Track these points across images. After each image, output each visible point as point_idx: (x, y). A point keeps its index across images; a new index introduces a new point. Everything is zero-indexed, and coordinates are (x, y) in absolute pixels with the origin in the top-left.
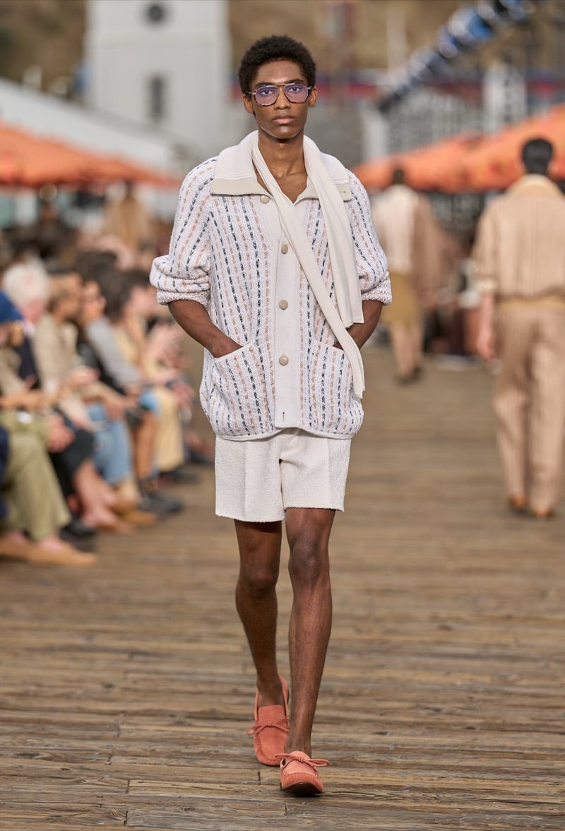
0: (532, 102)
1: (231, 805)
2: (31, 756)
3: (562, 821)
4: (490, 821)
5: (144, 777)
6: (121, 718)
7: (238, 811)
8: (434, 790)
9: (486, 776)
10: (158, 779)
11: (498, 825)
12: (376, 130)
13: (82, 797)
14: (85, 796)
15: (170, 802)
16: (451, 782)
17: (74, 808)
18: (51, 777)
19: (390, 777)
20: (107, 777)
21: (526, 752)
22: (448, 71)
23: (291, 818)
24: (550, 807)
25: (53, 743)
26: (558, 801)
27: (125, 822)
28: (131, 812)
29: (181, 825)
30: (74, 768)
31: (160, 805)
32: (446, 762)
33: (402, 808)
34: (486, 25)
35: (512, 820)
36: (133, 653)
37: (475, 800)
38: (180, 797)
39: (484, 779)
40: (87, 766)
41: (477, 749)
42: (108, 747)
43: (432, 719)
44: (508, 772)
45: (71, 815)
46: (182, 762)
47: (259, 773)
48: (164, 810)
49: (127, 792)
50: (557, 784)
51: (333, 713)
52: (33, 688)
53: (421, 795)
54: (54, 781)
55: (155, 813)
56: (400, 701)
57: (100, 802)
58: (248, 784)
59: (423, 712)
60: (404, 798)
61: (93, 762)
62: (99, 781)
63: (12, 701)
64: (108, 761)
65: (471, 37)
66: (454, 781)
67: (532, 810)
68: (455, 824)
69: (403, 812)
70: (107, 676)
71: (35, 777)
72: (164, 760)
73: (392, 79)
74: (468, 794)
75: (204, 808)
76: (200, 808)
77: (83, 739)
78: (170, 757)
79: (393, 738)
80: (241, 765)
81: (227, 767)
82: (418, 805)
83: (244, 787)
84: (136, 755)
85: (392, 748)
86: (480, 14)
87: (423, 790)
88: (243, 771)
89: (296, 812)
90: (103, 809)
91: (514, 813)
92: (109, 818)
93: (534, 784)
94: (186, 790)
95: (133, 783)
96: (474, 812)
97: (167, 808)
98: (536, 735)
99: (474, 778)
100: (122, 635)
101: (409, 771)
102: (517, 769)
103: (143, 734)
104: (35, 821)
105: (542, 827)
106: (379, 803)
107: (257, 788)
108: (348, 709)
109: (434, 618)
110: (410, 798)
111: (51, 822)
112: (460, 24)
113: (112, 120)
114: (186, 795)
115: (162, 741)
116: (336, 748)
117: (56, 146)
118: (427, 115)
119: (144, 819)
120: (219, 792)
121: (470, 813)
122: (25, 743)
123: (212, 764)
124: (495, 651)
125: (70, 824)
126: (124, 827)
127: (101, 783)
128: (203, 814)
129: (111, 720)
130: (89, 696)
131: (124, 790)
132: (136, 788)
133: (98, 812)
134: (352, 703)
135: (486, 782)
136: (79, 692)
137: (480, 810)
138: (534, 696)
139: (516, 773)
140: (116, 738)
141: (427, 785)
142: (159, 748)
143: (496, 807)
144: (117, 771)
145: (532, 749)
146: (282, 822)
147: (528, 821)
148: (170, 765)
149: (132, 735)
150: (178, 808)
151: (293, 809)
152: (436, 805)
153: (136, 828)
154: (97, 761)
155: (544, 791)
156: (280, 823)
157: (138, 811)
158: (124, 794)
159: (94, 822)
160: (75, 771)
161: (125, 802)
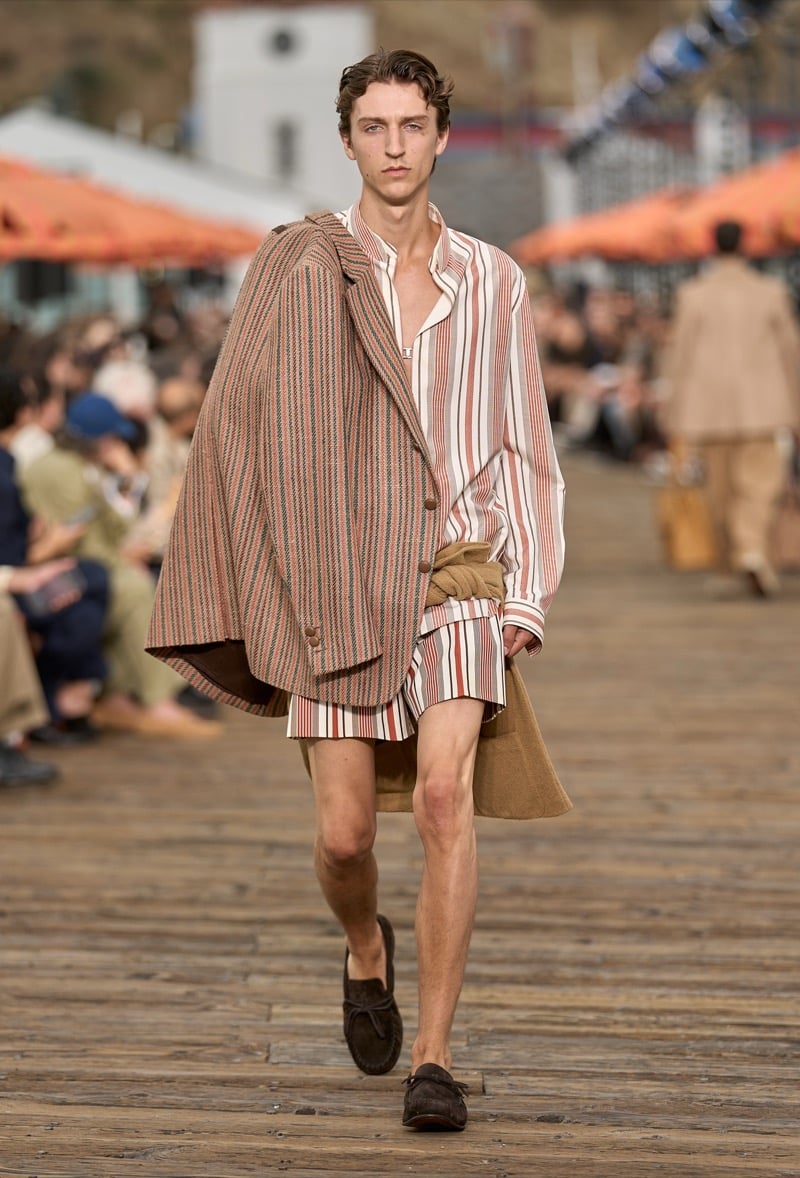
0: (757, 147)
2: (147, 977)
4: (725, 1049)
5: (290, 1001)
6: (257, 929)
8: (651, 1012)
9: (718, 993)
10: (305, 1002)
11: (734, 1054)
12: (561, 185)
13: (212, 1027)
14: (215, 1027)
15: (323, 1032)
16: (674, 1001)
17: (202, 1041)
18: (172, 1003)
19: (597, 997)
20: (243, 1002)
21: (768, 962)
22: (651, 110)
23: (474, 1049)
25: (174, 961)
27: (267, 1058)
28: (273, 1046)
29: (337, 1060)
30: (201, 991)
31: (309, 1035)
32: (666, 976)
33: (614, 1036)
34: (698, 51)
35: (752, 1048)
36: (271, 846)
37: (704, 1024)
38: (335, 1026)
39: (714, 997)
40: (217, 988)
41: (705, 959)
42: (244, 964)
43: (649, 923)
44: (744, 988)
45: (200, 1051)
48: (314, 1042)
49: (269, 1018)
51: (524, 918)
52: (146, 892)
53: (635, 1018)
54: (177, 1008)
55: (304, 1046)
56: (607, 899)
57: (235, 1033)
59: (637, 915)
60: (616, 1023)
61: (224, 984)
62: (234, 1006)
63: (122, 909)
64: (244, 980)
65: (680, 65)
66: (677, 1000)
67: (776, 1035)
68: (681, 1054)
69: (616, 1040)
70: (241, 876)
71: (153, 1003)
72: (313, 980)
73: (581, 120)
74: (695, 1016)
77: (210, 954)
79: (599, 948)
82: (633, 1031)
84: (279, 974)
85: (598, 959)
86: (689, 37)
87: (639, 1012)
89: (481, 1041)
90: (239, 1042)
91: (753, 1039)
92: (246, 1053)
93: (777, 1003)
95: (276, 1009)
96: (703, 1038)
97: (319, 1040)
98: (778, 942)
99: (702, 996)
100: (256, 822)
101: (621, 989)
102: (756, 984)
103: (286, 947)
104: (155, 1058)
105: (790, 1056)
106: (584, 1029)
108: (542, 912)
109: (648, 797)
110: (623, 1022)
111: (175, 1060)
112: (666, 50)
113: (229, 177)
115: (310, 955)
116: (528, 962)
117: (161, 211)
118: (626, 165)
119: (291, 1054)
121: (699, 1040)
122: (138, 961)
124: (724, 836)
125: (197, 1060)
126: (265, 1065)
127: (235, 1010)
129: (245, 930)
130: (216, 901)
131: (265, 1018)
132: (278, 1016)
133: (233, 1045)
134: (547, 905)
135: (718, 1001)
136: (205, 895)
137: (711, 1036)
138: (776, 892)
139: (755, 989)
140: (253, 953)
141: (644, 1005)
142: (307, 964)
143: (731, 1032)
144: (255, 994)
145: (774, 958)
146: (463, 1053)
147: (772, 1049)
148: (321, 986)
149: (276, 948)
150: (332, 1040)
151: (476, 1038)
152: (655, 1030)
153: (281, 1066)
154: (230, 982)
155: (790, 1011)
156: (461, 1056)
157: (283, 1044)
158: (264, 1023)
159: (228, 1058)
160: (202, 995)
161: (265, 1033)
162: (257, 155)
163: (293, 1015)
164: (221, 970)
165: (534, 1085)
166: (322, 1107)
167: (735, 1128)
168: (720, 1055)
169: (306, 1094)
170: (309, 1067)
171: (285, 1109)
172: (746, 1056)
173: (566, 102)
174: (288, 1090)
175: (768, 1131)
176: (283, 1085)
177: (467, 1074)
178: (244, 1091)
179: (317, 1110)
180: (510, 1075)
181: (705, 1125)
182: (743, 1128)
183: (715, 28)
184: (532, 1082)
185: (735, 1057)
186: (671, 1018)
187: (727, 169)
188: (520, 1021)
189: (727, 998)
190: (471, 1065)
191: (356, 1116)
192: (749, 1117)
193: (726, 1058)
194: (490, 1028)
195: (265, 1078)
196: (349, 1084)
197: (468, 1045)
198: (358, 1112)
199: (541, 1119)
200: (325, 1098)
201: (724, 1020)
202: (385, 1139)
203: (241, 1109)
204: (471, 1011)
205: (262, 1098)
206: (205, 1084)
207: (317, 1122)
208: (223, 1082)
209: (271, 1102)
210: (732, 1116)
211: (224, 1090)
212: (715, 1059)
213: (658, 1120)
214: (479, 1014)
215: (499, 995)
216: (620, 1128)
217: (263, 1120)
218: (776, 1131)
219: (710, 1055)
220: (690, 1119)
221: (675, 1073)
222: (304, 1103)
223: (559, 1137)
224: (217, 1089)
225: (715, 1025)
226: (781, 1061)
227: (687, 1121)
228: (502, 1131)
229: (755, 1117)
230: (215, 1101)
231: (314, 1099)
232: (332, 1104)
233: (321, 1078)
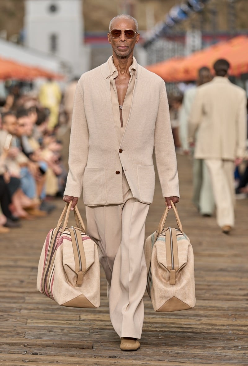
1: (67, 329)
3: (200, 335)
4: (172, 335)
5: (33, 318)
6: (26, 294)
7: (70, 332)
8: (149, 323)
9: (171, 317)
10: (38, 319)
11: (175, 337)
12: (142, 56)
13: (8, 326)
14: (9, 326)
15: (43, 328)
16: (157, 319)
17: (4, 331)
20: (18, 318)
22: (170, 32)
23: (91, 334)
24: (196, 330)
26: (200, 327)
27: (24, 336)
28: (27, 332)
29: (46, 337)
30: (5, 315)
31: (39, 329)
34: (184, 13)
35: (180, 335)
36: (33, 268)
37: (166, 327)
38: (47, 326)
39: (170, 318)
40: (11, 314)
42: (20, 306)
44: (180, 315)
45: (3, 334)
46: (49, 312)
47: (80, 317)
48: (40, 331)
49: (26, 324)
50: (200, 320)
55: (36, 333)
57: (15, 329)
58: (75, 321)
61: (13, 312)
62: (15, 320)
64: (20, 311)
65: (179, 18)
67: (189, 331)
68: (158, 337)
70: (22, 278)
72: (42, 311)
73: (149, 35)
74: (163, 324)
75: (56, 331)
76: (55, 331)
77: (10, 303)
78: (44, 310)
80: (73, 313)
81: (67, 314)
83: (73, 322)
84: (31, 309)
86: (182, 8)
88: (74, 315)
89: (93, 332)
90: (16, 331)
91: (181, 332)
92: (17, 334)
93: (190, 320)
94: (49, 323)
95: (29, 321)
96: (165, 331)
97: (42, 331)
99: (166, 318)
100: (29, 261)
102: (184, 314)
103: (34, 301)
105: (192, 337)
107: (78, 323)
112: (175, 12)
113: (35, 52)
114: (50, 325)
115: (42, 303)
118: (161, 50)
119: (32, 335)
120: (63, 324)
121: (164, 332)
123: (61, 313)
125: (1, 337)
126: (23, 339)
127: (15, 321)
128: (56, 333)
129: (22, 295)
130: (13, 286)
131: (25, 323)
132: (29, 323)
133: (14, 332)
135: (171, 320)
136: (10, 284)
137: (168, 331)
139: (183, 316)
140: (23, 303)
142: (40, 306)
143: (174, 330)
144: (23, 316)
146: (88, 336)
147: (187, 335)
148: (44, 313)
149: (30, 301)
150: (46, 331)
151: (92, 331)
152: (150, 329)
153: (28, 339)
154: (15, 312)
155: (194, 323)
156: (87, 336)
157: (30, 332)
158: (25, 325)
159: (12, 336)
160: (5, 316)
161: (25, 328)
162: (44, 45)
163: (34, 323)
164: (13, 308)
165: (109, 346)
166: (40, 352)
167: (172, 360)
168: (170, 337)
169: (35, 348)
170: (37, 339)
171: (28, 353)
172: (178, 337)
173: (144, 29)
174: (30, 347)
175: (183, 361)
176: (28, 345)
177: (88, 342)
178: (16, 347)
179: (38, 353)
180: (102, 343)
181: (163, 359)
182: (175, 361)
183: (190, 6)
184: (108, 345)
185: (174, 338)
186: (155, 325)
187: (194, 51)
188: (107, 325)
189: (174, 318)
190: (90, 339)
191: (51, 355)
192: (178, 357)
193: (172, 338)
194: (97, 327)
195: (23, 343)
196: (50, 345)
197: (89, 333)
198: (51, 354)
199: (110, 357)
200: (42, 350)
201: (172, 326)
202: (59, 363)
203: (14, 353)
204: (91, 322)
205: (21, 349)
206: (3, 345)
207: (38, 357)
208: (9, 344)
209: (24, 350)
210: (172, 357)
211: (9, 347)
212: (168, 338)
213: (148, 358)
214: (94, 323)
215: (101, 317)
216: (135, 360)
217: (21, 356)
218: (186, 362)
219: (167, 337)
220: (158, 357)
221: (155, 343)
222: (35, 351)
223: (115, 363)
224: (7, 346)
225: (169, 327)
226: (189, 339)
227: (157, 358)
228: (97, 361)
229: (179, 357)
230: (6, 350)
231: (38, 350)
232: (44, 352)
233: (41, 343)
